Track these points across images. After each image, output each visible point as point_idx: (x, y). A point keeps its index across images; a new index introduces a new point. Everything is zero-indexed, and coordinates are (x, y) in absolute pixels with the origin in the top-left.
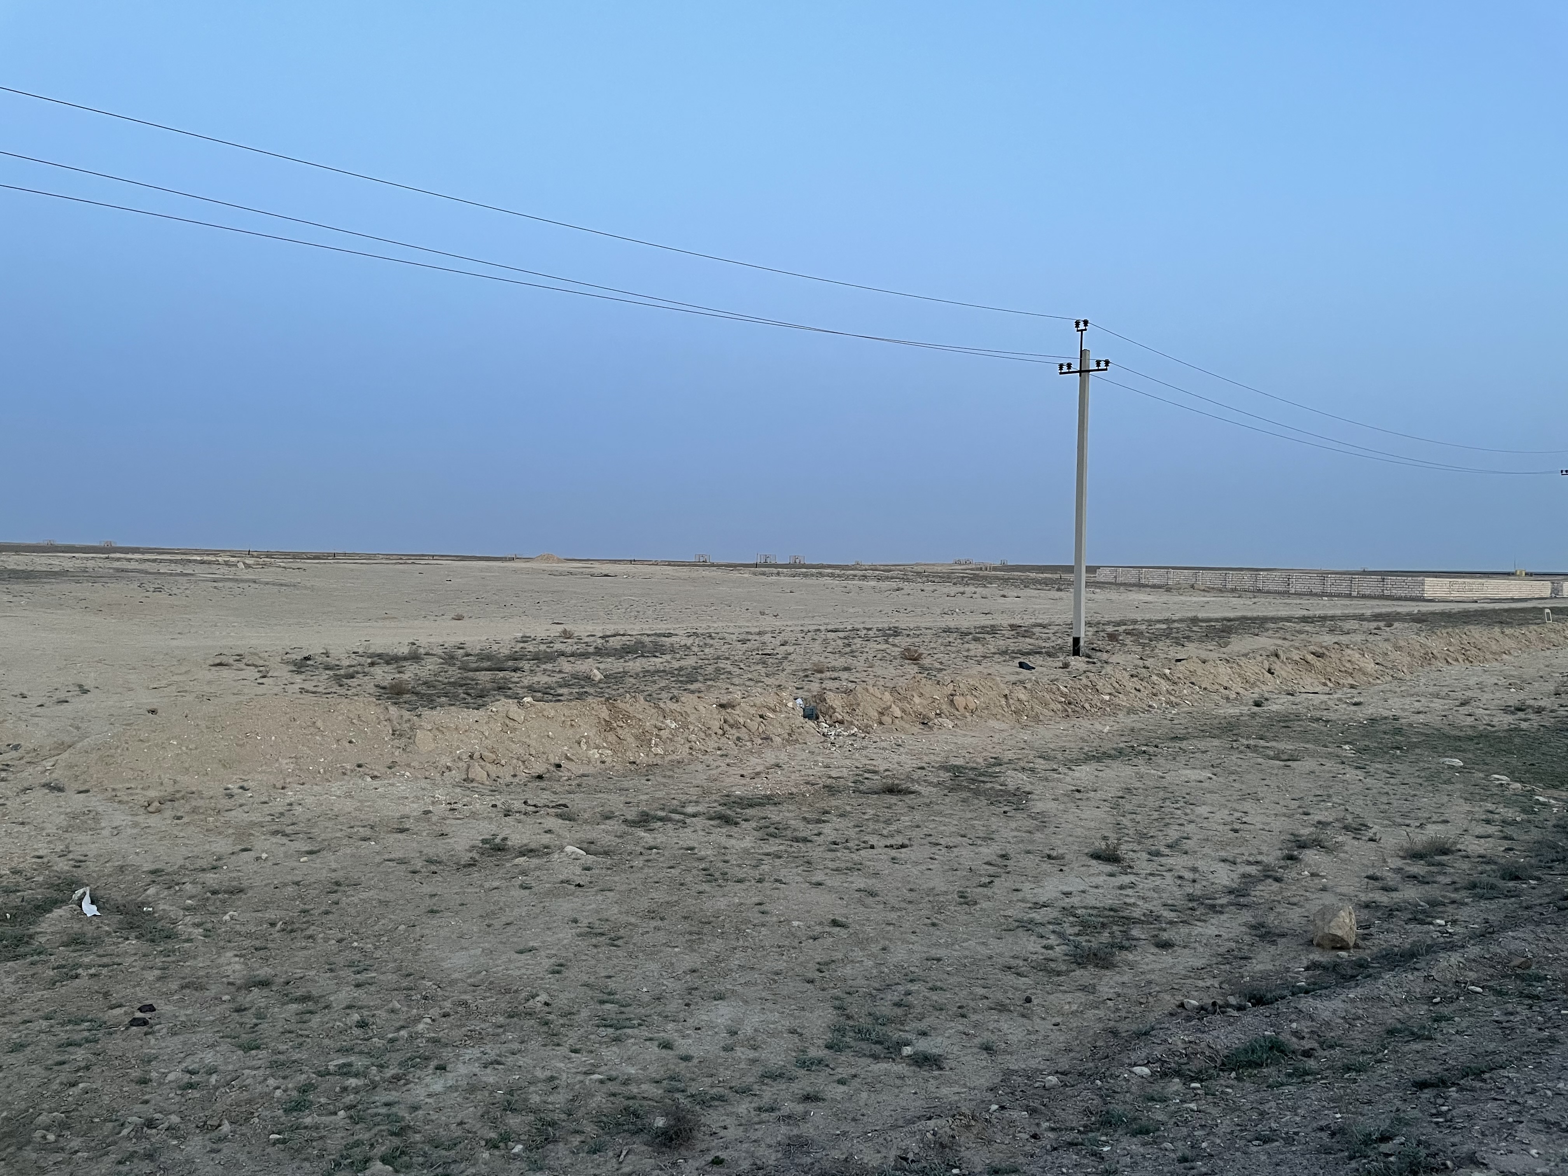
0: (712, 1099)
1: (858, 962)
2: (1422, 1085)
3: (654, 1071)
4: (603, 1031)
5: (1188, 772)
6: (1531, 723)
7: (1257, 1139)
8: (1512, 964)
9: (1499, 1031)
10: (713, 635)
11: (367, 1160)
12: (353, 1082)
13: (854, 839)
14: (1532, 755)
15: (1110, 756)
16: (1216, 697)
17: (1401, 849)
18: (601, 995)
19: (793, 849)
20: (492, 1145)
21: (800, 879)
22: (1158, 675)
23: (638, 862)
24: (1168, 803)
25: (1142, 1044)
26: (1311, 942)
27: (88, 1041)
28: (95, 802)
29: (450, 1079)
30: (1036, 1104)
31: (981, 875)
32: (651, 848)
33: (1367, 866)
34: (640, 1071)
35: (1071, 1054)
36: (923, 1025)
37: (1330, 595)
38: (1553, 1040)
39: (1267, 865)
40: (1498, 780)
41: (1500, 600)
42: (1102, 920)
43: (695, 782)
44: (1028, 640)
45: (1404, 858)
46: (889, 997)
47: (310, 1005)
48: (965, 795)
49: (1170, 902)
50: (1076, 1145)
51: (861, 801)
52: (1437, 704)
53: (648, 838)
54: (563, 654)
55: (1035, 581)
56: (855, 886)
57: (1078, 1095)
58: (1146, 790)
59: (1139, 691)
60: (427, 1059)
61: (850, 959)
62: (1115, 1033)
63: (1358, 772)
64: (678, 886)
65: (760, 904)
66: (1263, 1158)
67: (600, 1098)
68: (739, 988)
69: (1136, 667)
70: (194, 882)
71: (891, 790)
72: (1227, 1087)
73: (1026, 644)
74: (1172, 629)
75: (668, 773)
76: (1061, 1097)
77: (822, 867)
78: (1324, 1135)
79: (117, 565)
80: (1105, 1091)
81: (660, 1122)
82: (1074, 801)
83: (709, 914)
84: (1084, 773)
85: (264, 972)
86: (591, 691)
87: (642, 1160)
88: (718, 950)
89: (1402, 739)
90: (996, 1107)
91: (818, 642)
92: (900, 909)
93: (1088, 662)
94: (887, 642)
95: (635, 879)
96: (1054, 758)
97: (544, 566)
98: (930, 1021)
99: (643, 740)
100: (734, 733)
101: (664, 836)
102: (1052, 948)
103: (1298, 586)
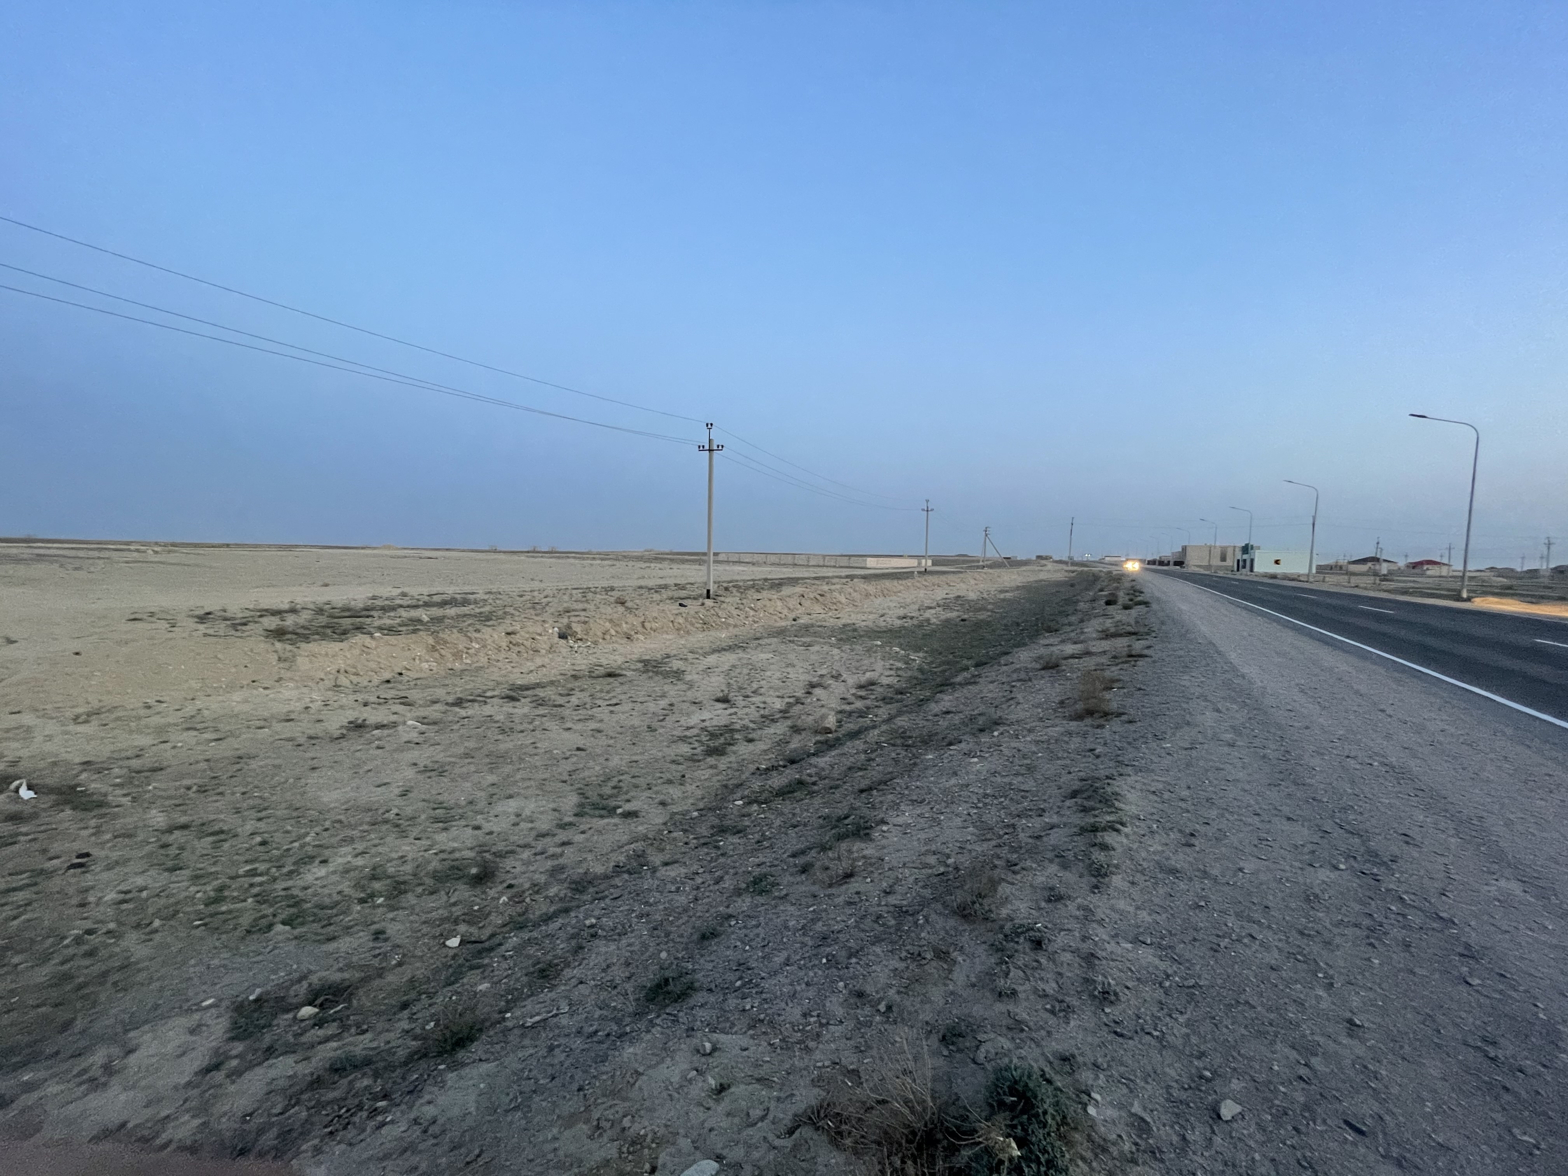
0: (507, 852)
1: (592, 768)
2: (862, 791)
3: (470, 843)
4: (436, 826)
5: (762, 655)
6: (908, 623)
7: (791, 827)
8: (899, 732)
9: (894, 762)
10: (502, 592)
11: (271, 925)
12: (258, 879)
13: (588, 703)
14: (909, 638)
15: (725, 650)
16: (775, 617)
17: (856, 684)
18: (434, 805)
19: (553, 711)
20: (362, 901)
21: (558, 727)
22: (748, 607)
23: (455, 727)
24: (753, 671)
25: (739, 790)
26: (816, 732)
27: (29, 886)
29: (331, 867)
30: (687, 827)
31: (659, 716)
32: (464, 718)
33: (841, 694)
34: (460, 845)
35: (705, 800)
36: (627, 797)
37: (827, 566)
38: (915, 764)
39: (798, 697)
40: (895, 650)
41: (896, 568)
42: (720, 732)
43: (492, 678)
44: (683, 591)
45: (856, 688)
46: (610, 785)
47: (223, 837)
48: (650, 674)
49: (753, 719)
50: (707, 844)
51: (593, 682)
52: (871, 617)
53: (463, 713)
54: (401, 606)
55: (687, 561)
56: (590, 728)
57: (708, 820)
58: (742, 665)
59: (739, 616)
60: (313, 858)
61: (587, 767)
62: (726, 786)
63: (838, 650)
64: (482, 738)
65: (534, 743)
66: (794, 835)
67: (434, 863)
68: (523, 792)
69: (738, 604)
70: (121, 767)
71: (610, 675)
72: (778, 804)
73: (683, 593)
74: (755, 584)
75: (474, 674)
76: (699, 822)
77: (570, 720)
78: (821, 820)
79: (40, 551)
80: (721, 815)
81: (474, 871)
82: (707, 673)
83: (502, 752)
84: (712, 659)
85: (185, 819)
86: (422, 628)
87: (463, 893)
88: (508, 771)
89: (856, 633)
90: (667, 832)
91: (567, 595)
92: (615, 738)
93: (714, 602)
94: (607, 594)
95: (455, 737)
96: (697, 653)
97: (387, 552)
98: (632, 794)
99: (457, 655)
100: (517, 649)
101: (472, 710)
102: (695, 749)
103: (813, 562)
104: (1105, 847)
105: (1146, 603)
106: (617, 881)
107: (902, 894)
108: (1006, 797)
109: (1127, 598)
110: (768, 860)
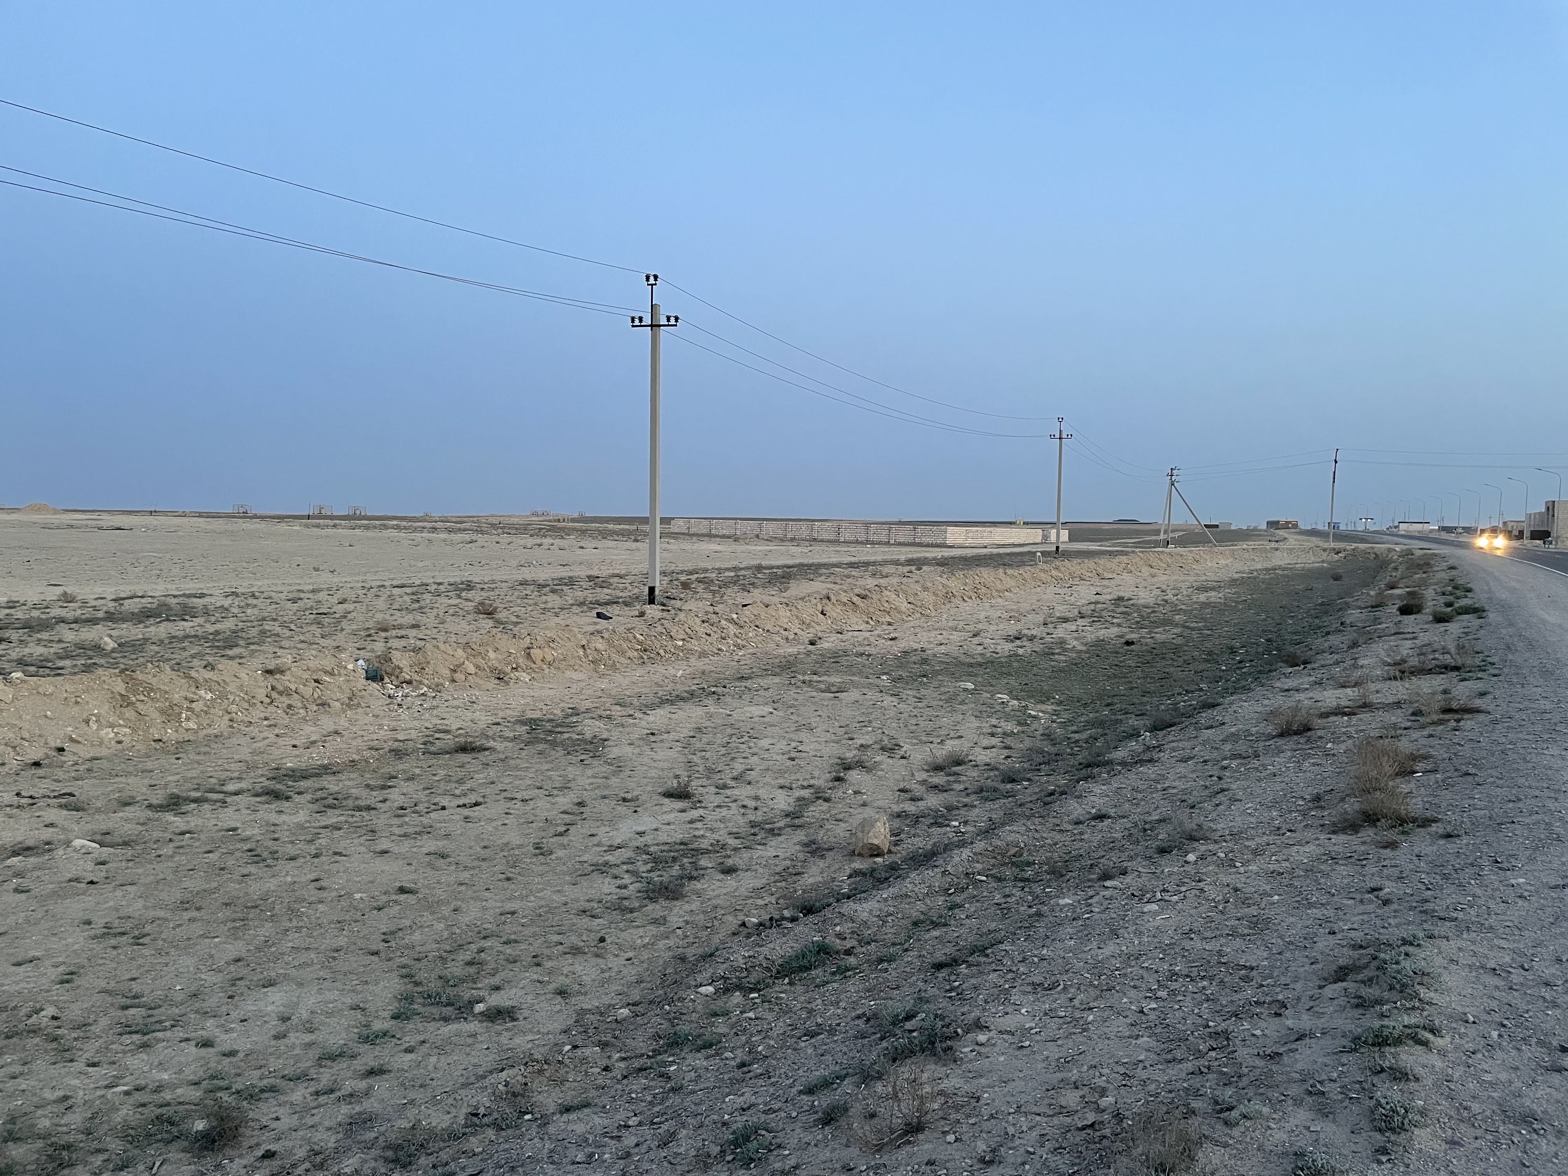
0: (262, 1091)
1: (428, 926)
2: (939, 966)
3: (192, 1073)
4: (127, 1039)
5: (753, 708)
6: (1025, 649)
7: (805, 1035)
8: (1009, 854)
9: (999, 912)
10: (257, 594)
13: (423, 802)
14: (1026, 676)
15: (683, 699)
16: (776, 638)
17: (927, 763)
18: (124, 1000)
19: (355, 819)
21: (363, 849)
22: (726, 620)
23: (167, 850)
24: (734, 738)
25: (707, 965)
26: (852, 853)
30: (609, 1037)
31: (557, 825)
32: (183, 833)
33: (898, 781)
34: (174, 1076)
35: (642, 985)
36: (496, 980)
37: (873, 543)
38: (1039, 914)
39: (819, 788)
40: (1001, 698)
41: (1003, 545)
42: (672, 854)
43: (236, 757)
44: (606, 590)
45: (928, 771)
46: (461, 958)
48: (541, 747)
49: (734, 830)
50: (645, 1069)
51: (431, 762)
52: (956, 636)
53: (177, 822)
54: (63, 621)
56: (425, 850)
57: (648, 1023)
58: (715, 728)
59: (709, 635)
61: (419, 924)
62: (683, 959)
63: (893, 699)
64: (217, 872)
65: (317, 880)
66: (809, 1051)
67: (125, 1111)
68: (294, 972)
69: (707, 613)
71: (464, 749)
72: (781, 992)
73: (604, 594)
74: (738, 576)
75: (203, 749)
76: (632, 1027)
77: (388, 835)
78: (861, 1022)
80: (673, 1015)
81: (200, 1125)
82: (649, 743)
83: (256, 897)
84: (658, 717)
86: (102, 661)
87: (179, 1168)
88: (267, 934)
89: (928, 668)
90: (570, 1047)
91: (382, 599)
92: (473, 868)
93: (663, 610)
94: (459, 597)
95: (164, 869)
96: (630, 704)
97: (35, 517)
98: (504, 975)
99: (170, 714)
100: (284, 701)
101: (199, 819)
102: (625, 887)
103: (846, 536)
104: (1400, 1075)
105: (1477, 611)
106: (474, 1143)
108: (1211, 978)
109: (1442, 600)
110: (760, 1100)
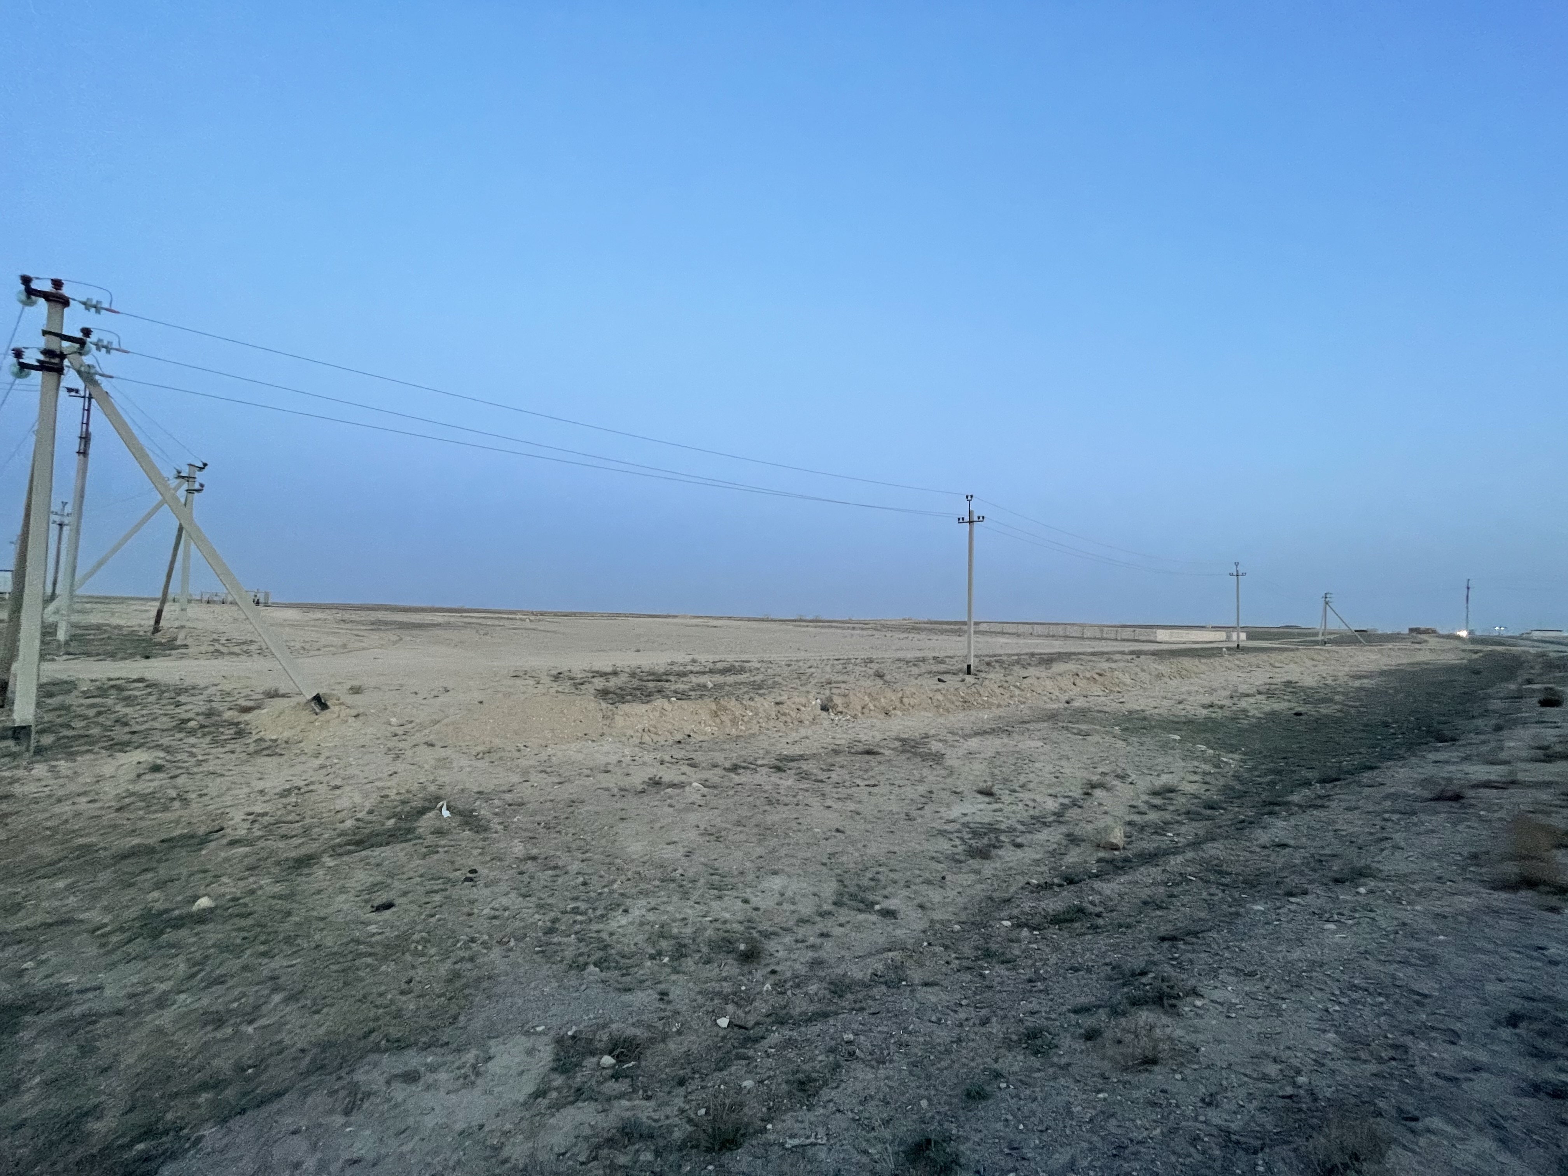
0: (772, 934)
1: (851, 853)
2: (1163, 939)
3: (740, 916)
4: (712, 892)
5: (1031, 742)
6: (1218, 714)
7: (1071, 969)
8: (1212, 864)
9: (1206, 906)
10: (772, 662)
11: (586, 964)
12: (579, 918)
13: (848, 781)
14: (1219, 733)
15: (988, 733)
16: (1045, 698)
17: (1148, 789)
18: (711, 870)
19: (815, 787)
20: (652, 957)
21: (819, 804)
22: (1013, 686)
23: (731, 793)
24: (1020, 761)
25: (1007, 907)
26: (1098, 846)
27: (442, 890)
28: (449, 752)
29: (630, 918)
30: (948, 943)
31: (917, 803)
32: (738, 785)
33: (1129, 799)
34: (732, 916)
35: (968, 911)
36: (886, 892)
37: (1106, 639)
38: (1237, 914)
39: (1074, 798)
40: (1200, 748)
41: (1198, 643)
42: (984, 830)
43: (762, 746)
44: (943, 665)
45: (1149, 795)
46: (868, 875)
47: (558, 872)
48: (909, 755)
49: (1021, 820)
50: (971, 968)
51: (852, 758)
52: (1165, 703)
53: (736, 779)
54: (692, 672)
55: (947, 631)
56: (849, 809)
57: (971, 937)
58: (1008, 753)
59: (1003, 695)
60: (619, 905)
61: (846, 851)
62: (990, 898)
63: (1123, 743)
64: (753, 807)
65: (797, 818)
66: (1075, 982)
67: (710, 932)
68: (787, 869)
69: (1001, 681)
70: (499, 799)
71: (869, 752)
72: (1054, 934)
73: (942, 667)
74: (1020, 659)
75: (747, 741)
76: (962, 938)
77: (831, 797)
78: (1109, 968)
79: (466, 620)
80: (986, 935)
81: (742, 947)
82: (968, 759)
83: (769, 824)
84: (974, 743)
85: (535, 851)
86: (707, 693)
87: (733, 969)
88: (774, 845)
89: (1146, 723)
90: (926, 943)
91: (829, 666)
92: (873, 823)
93: (975, 678)
94: (866, 666)
95: (730, 802)
96: (957, 734)
98: (889, 889)
99: (734, 722)
100: (783, 718)
101: (745, 777)
102: (956, 846)
103: (1088, 634)
106: (875, 992)
107: (1228, 1112)
110: (1043, 1009)
